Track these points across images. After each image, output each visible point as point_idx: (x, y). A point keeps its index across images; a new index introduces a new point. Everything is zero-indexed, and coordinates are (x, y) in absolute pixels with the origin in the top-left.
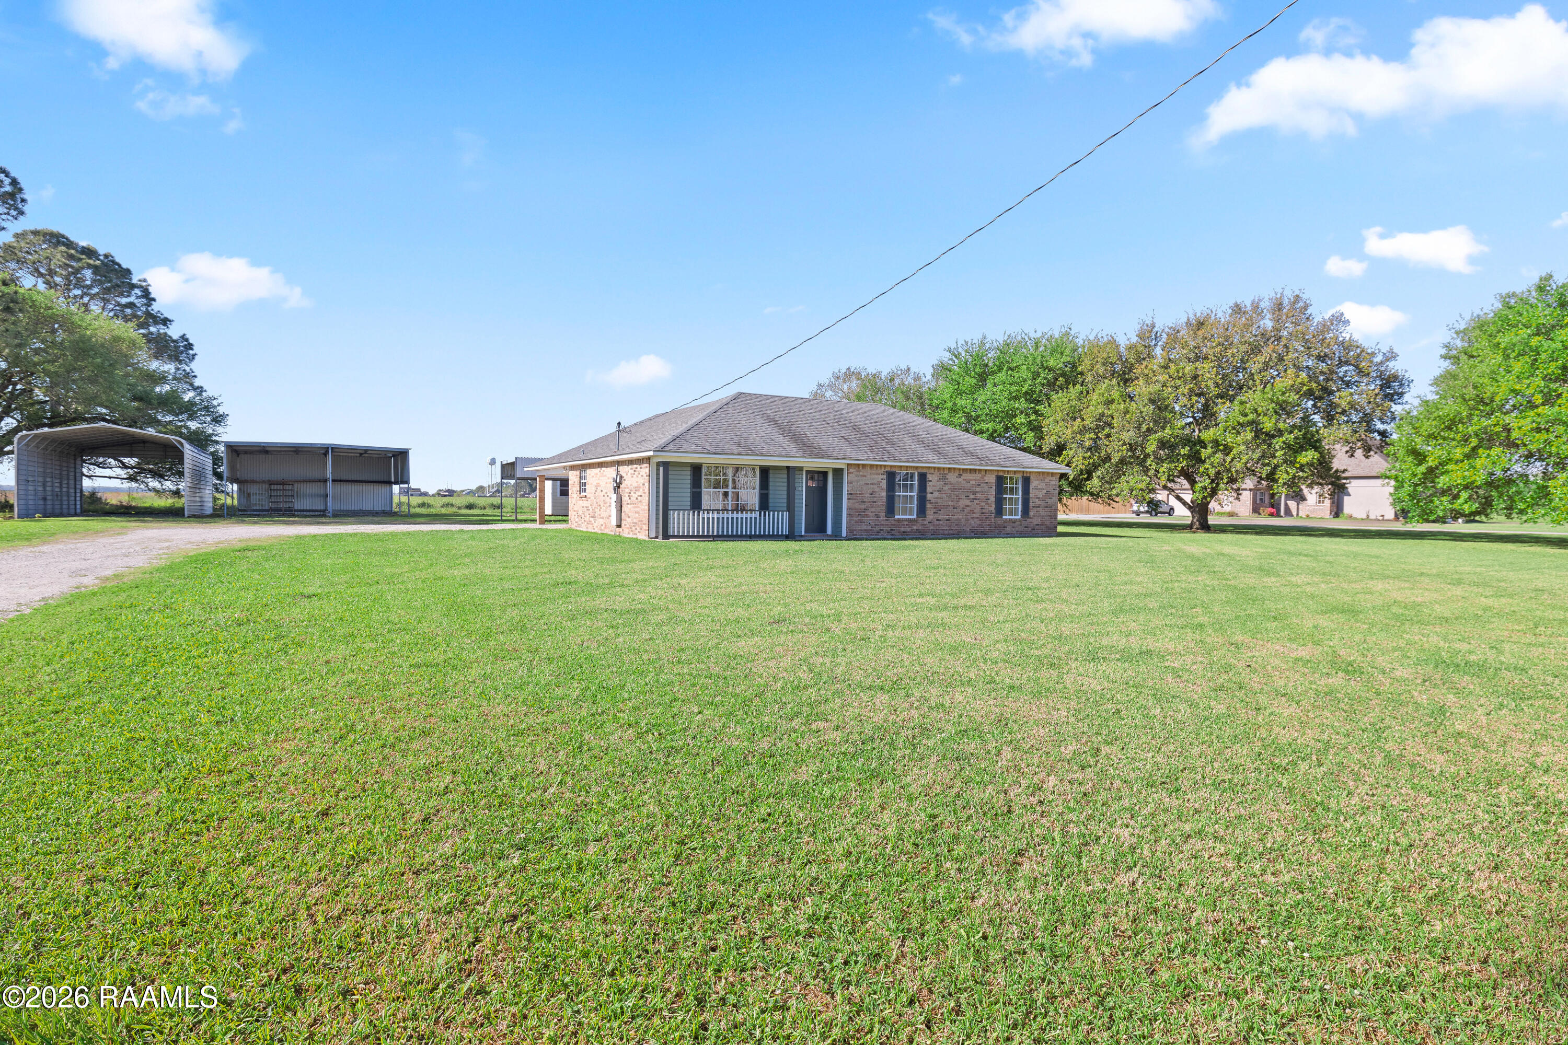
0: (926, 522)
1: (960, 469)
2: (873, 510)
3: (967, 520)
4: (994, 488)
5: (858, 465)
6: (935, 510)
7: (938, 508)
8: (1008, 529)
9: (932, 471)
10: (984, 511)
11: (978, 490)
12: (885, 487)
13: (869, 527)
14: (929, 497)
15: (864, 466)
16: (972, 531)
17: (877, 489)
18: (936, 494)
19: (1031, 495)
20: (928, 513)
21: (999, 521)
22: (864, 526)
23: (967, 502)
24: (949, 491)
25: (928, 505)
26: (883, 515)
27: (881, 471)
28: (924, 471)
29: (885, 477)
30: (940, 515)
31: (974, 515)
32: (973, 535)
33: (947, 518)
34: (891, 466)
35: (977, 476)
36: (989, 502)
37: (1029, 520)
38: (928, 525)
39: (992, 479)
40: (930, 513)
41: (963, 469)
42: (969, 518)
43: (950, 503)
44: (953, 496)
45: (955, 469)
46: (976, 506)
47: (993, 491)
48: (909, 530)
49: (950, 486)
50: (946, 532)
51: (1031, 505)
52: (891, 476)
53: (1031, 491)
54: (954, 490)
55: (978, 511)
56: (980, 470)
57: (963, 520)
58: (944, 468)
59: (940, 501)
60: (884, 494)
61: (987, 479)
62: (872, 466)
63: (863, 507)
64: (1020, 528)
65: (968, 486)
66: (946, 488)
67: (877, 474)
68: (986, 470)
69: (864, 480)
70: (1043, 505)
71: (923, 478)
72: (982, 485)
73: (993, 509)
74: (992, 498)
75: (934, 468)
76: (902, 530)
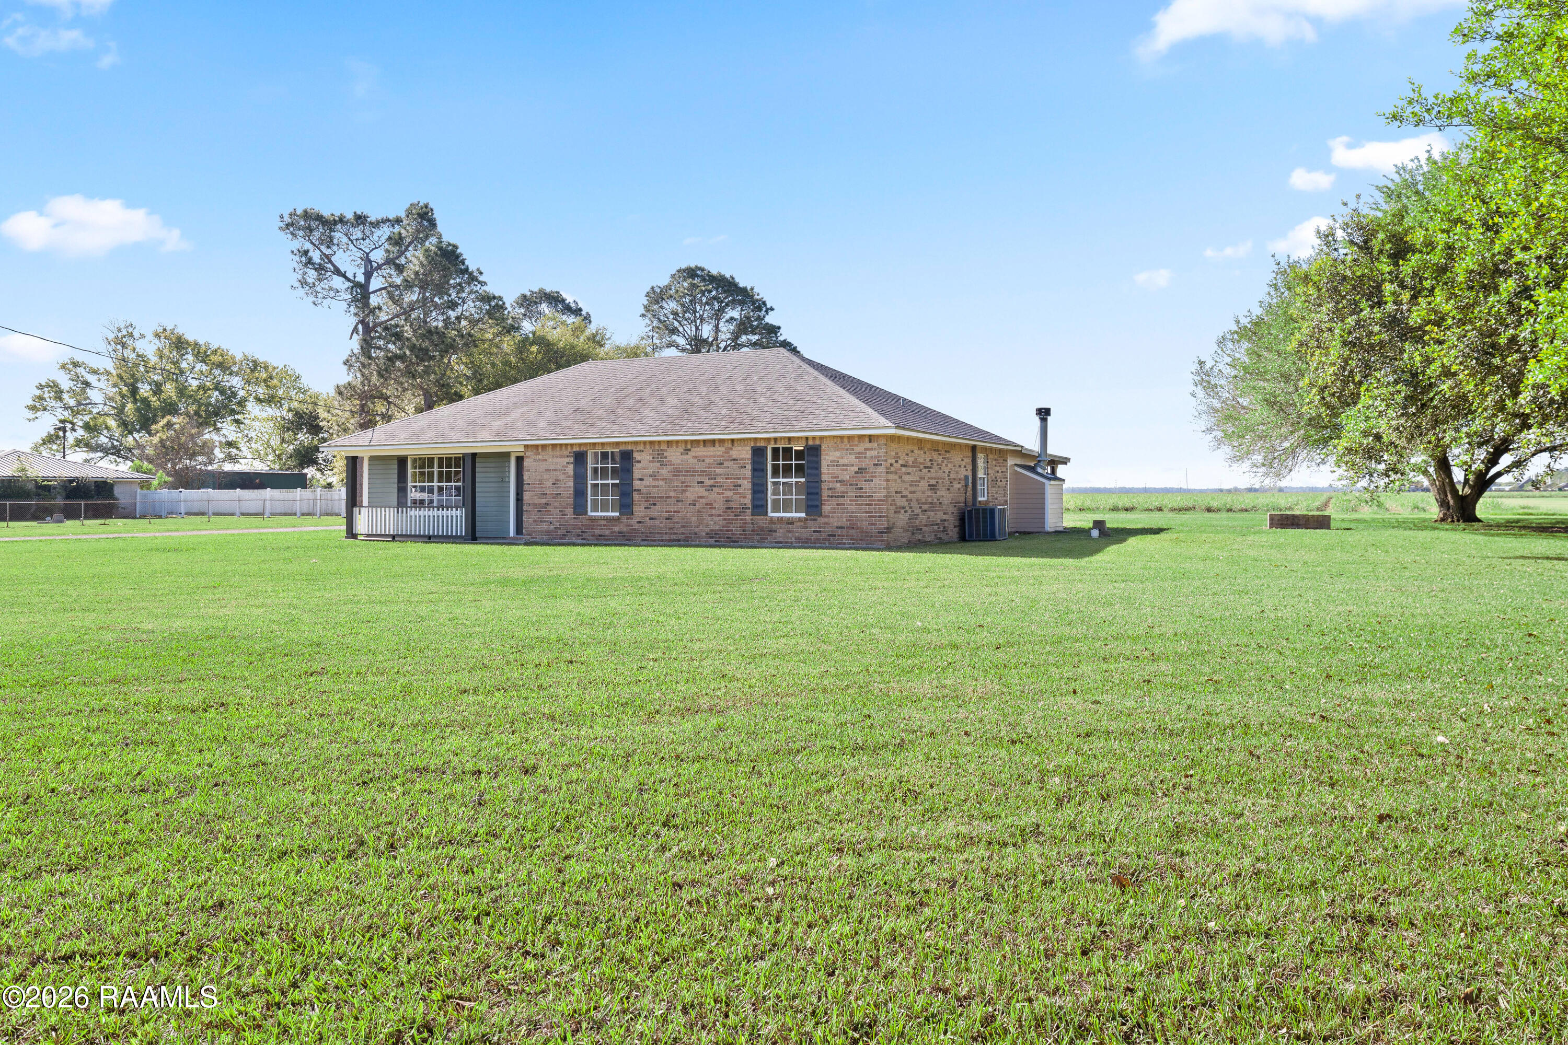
0: (633, 522)
1: (686, 442)
2: (556, 504)
3: (701, 520)
4: (749, 467)
5: (537, 446)
6: (646, 504)
7: (651, 500)
8: (780, 534)
9: (641, 447)
10: (731, 504)
11: (718, 471)
12: (572, 473)
13: (552, 528)
14: (637, 484)
15: (544, 446)
16: (710, 535)
17: (562, 477)
18: (648, 481)
19: (824, 477)
20: (636, 508)
21: (760, 521)
22: (544, 526)
23: (701, 491)
24: (670, 476)
25: (636, 497)
26: (570, 511)
27: (566, 453)
28: (629, 448)
29: (572, 459)
30: (655, 512)
31: (714, 511)
32: (712, 542)
33: (666, 515)
34: (580, 445)
35: (719, 450)
36: (740, 490)
37: (821, 520)
38: (637, 526)
39: (746, 454)
40: (639, 510)
41: (692, 442)
42: (704, 515)
43: (672, 494)
44: (676, 483)
45: (677, 442)
46: (717, 498)
47: (748, 471)
48: (607, 532)
49: (670, 468)
50: (666, 537)
51: (825, 493)
52: (580, 457)
53: (824, 469)
54: (676, 473)
55: (719, 505)
56: (722, 441)
57: (694, 519)
58: (659, 442)
59: (654, 490)
60: (571, 483)
61: (734, 453)
62: (554, 446)
63: (544, 501)
64: (805, 534)
65: (701, 466)
66: (664, 472)
67: (562, 456)
68: (733, 440)
69: (544, 465)
70: (852, 492)
71: (627, 457)
72: (726, 464)
73: (748, 501)
74: (747, 485)
75: (645, 443)
76: (598, 532)
